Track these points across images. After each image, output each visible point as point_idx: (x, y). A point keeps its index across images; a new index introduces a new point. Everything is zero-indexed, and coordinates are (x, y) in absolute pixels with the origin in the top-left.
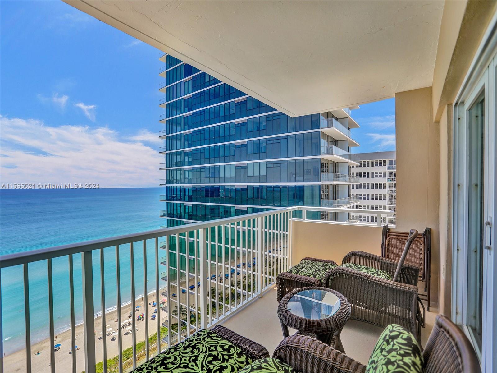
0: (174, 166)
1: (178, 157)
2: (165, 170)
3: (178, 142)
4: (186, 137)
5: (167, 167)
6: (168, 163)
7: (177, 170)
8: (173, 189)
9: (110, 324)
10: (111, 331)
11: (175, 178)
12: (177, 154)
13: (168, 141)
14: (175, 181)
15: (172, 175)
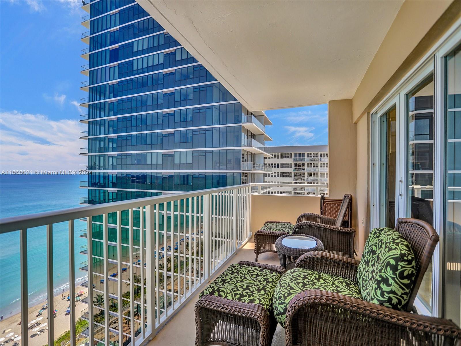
0: (97, 151)
1: (102, 143)
2: (87, 155)
3: (102, 128)
4: (111, 123)
5: (89, 153)
6: (91, 148)
7: (100, 156)
8: (96, 176)
9: (11, 328)
10: (12, 336)
11: (97, 164)
12: (100, 140)
13: (91, 125)
14: (97, 167)
15: (95, 161)
